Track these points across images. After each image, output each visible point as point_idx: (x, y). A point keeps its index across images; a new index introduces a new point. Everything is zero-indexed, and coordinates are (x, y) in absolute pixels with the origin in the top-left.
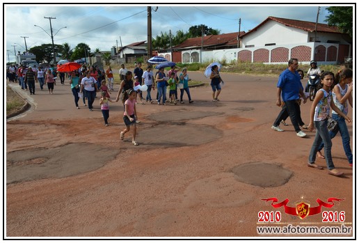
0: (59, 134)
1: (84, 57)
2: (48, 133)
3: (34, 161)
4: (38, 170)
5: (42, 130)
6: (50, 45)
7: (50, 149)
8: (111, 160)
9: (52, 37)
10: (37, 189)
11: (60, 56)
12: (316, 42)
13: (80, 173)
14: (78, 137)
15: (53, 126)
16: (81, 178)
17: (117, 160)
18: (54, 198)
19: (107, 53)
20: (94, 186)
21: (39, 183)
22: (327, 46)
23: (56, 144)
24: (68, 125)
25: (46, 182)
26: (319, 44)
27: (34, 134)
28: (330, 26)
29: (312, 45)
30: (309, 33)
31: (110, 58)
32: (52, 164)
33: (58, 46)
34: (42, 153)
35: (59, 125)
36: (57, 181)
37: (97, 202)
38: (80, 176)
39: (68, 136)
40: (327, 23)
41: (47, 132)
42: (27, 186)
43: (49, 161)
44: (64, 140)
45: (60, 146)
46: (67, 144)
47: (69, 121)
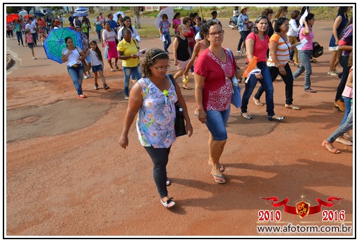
0: (48, 91)
2: (37, 91)
3: (26, 120)
4: (31, 129)
5: (30, 88)
7: (40, 107)
8: (102, 116)
10: (33, 147)
13: (73, 130)
14: (67, 93)
15: (42, 83)
16: (74, 135)
17: (109, 116)
18: (50, 155)
20: (88, 142)
21: (34, 142)
23: (46, 102)
24: (56, 81)
25: (40, 140)
27: (22, 92)
32: (44, 122)
34: (33, 111)
35: (46, 81)
36: (51, 138)
37: (92, 157)
38: (73, 133)
39: (57, 93)
41: (36, 89)
42: (22, 145)
43: (40, 120)
44: (54, 97)
45: (50, 104)
46: (57, 101)
47: (57, 77)
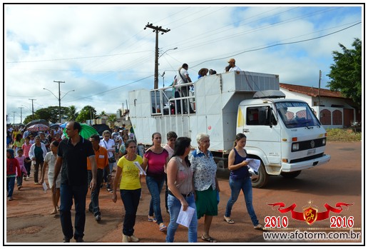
1: (90, 119)
6: (56, 107)
9: (60, 100)
11: (65, 118)
12: (320, 106)
19: (113, 116)
22: (332, 110)
26: (323, 108)
28: (332, 91)
29: (316, 109)
30: (313, 97)
31: (115, 120)
33: (65, 108)
40: (329, 88)
